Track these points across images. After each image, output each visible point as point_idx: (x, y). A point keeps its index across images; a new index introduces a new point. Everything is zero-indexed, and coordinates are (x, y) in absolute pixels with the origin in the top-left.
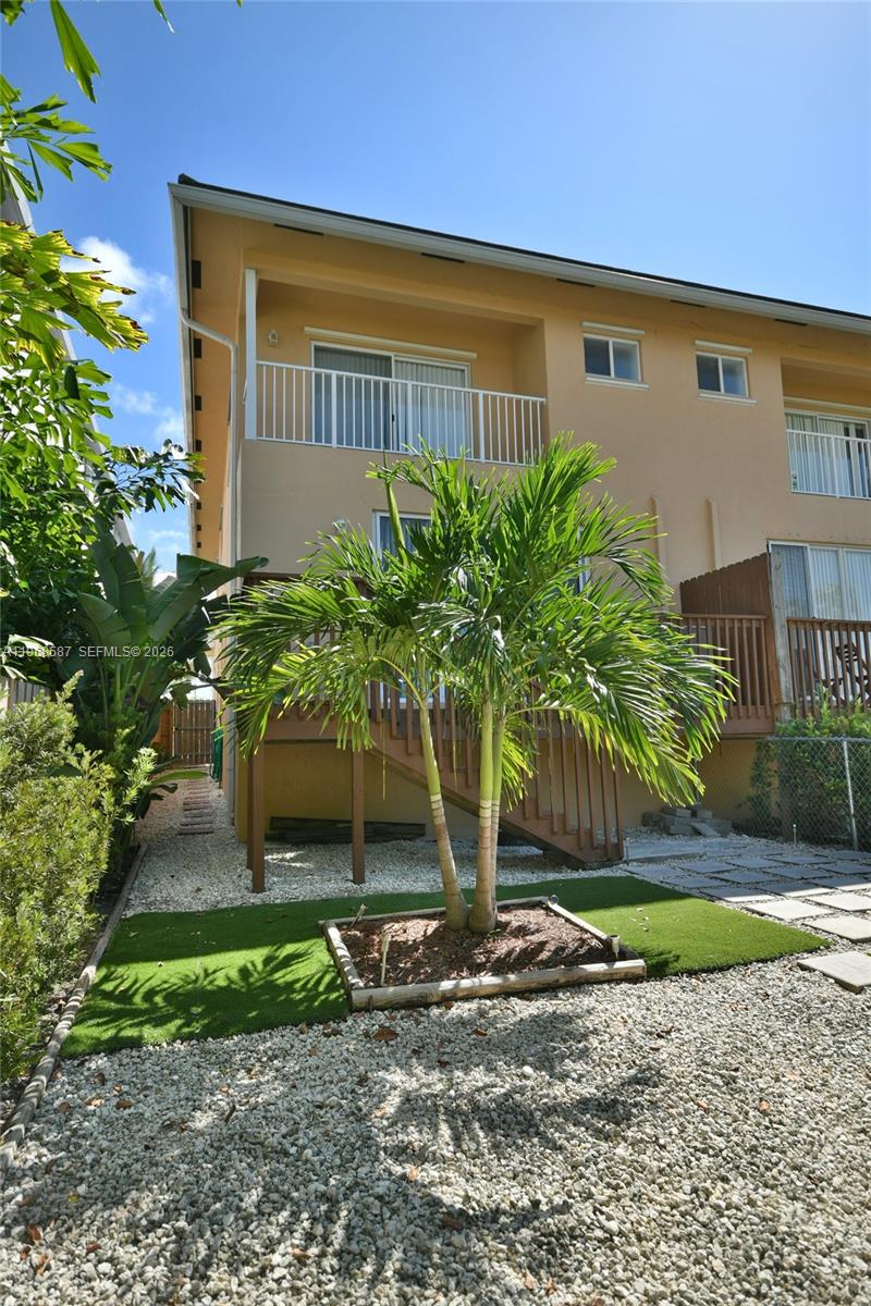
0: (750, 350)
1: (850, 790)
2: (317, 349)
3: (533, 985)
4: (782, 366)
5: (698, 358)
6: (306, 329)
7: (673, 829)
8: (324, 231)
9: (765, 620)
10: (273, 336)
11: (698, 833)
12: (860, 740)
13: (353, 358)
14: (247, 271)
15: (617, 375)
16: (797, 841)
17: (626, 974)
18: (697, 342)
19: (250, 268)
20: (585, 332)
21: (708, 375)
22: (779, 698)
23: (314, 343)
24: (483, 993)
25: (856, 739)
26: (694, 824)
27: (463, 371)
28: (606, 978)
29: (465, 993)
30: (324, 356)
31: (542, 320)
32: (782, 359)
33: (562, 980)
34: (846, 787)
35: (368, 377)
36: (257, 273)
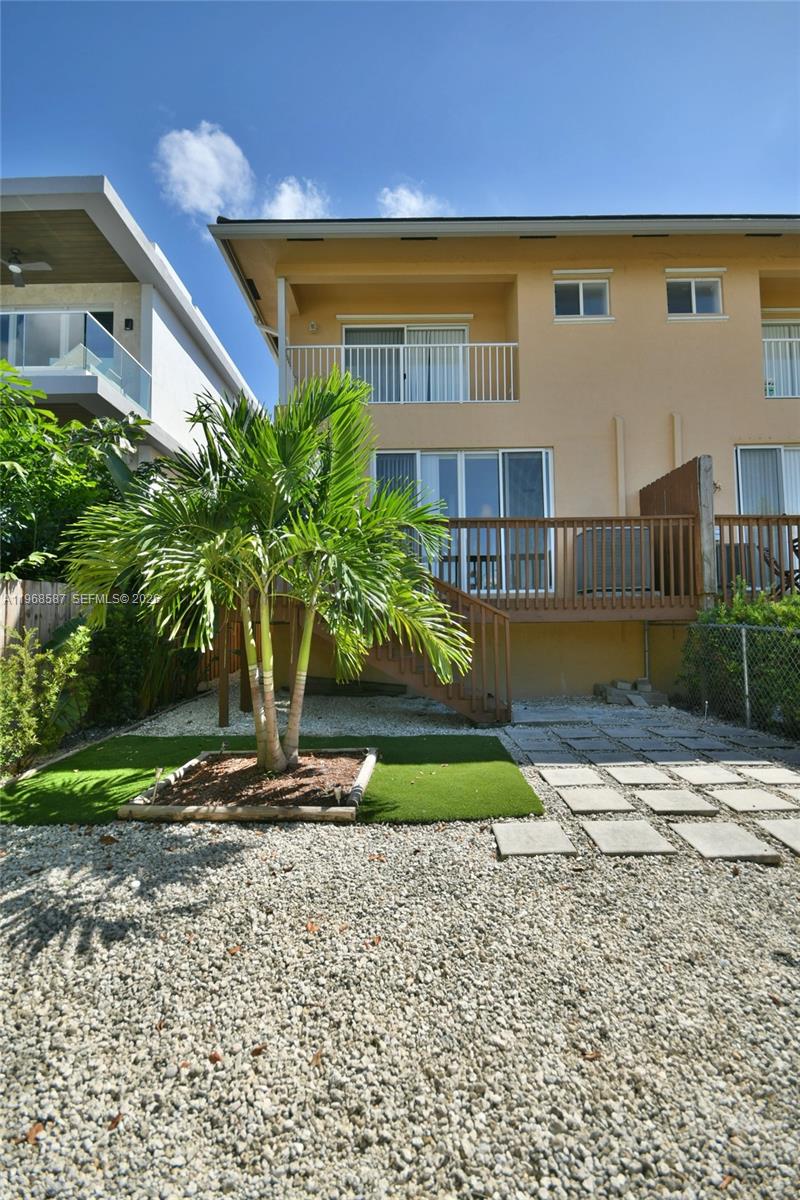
0: (725, 269)
1: (746, 675)
2: (347, 331)
3: (257, 817)
4: (761, 279)
5: (668, 284)
6: (338, 316)
7: (610, 699)
8: (324, 237)
9: (693, 519)
10: (312, 326)
11: (631, 703)
12: (754, 627)
13: (376, 334)
14: (279, 280)
15: (586, 312)
16: (708, 715)
17: (336, 818)
18: (668, 270)
19: (280, 277)
20: (555, 279)
21: (678, 299)
22: (702, 590)
23: (345, 327)
24: (216, 818)
25: (751, 627)
26: (629, 696)
27: (464, 330)
28: (318, 819)
29: (202, 817)
30: (352, 335)
31: (516, 276)
32: (760, 272)
33: (281, 816)
34: (743, 670)
35: (390, 346)
36: (286, 280)
